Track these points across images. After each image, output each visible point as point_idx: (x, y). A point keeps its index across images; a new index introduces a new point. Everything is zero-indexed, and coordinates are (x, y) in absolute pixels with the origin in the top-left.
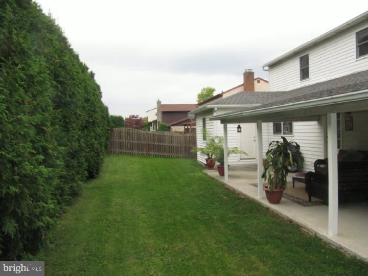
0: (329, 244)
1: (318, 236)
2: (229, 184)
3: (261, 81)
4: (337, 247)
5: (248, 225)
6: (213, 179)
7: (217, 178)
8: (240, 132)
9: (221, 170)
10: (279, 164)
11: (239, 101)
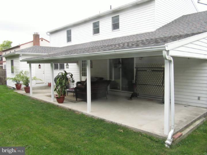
0: (88, 116)
1: (83, 113)
2: (33, 97)
3: (43, 40)
4: (91, 117)
5: (51, 114)
6: (22, 95)
7: (24, 94)
8: (40, 68)
9: (27, 90)
10: (63, 83)
11: (35, 51)
